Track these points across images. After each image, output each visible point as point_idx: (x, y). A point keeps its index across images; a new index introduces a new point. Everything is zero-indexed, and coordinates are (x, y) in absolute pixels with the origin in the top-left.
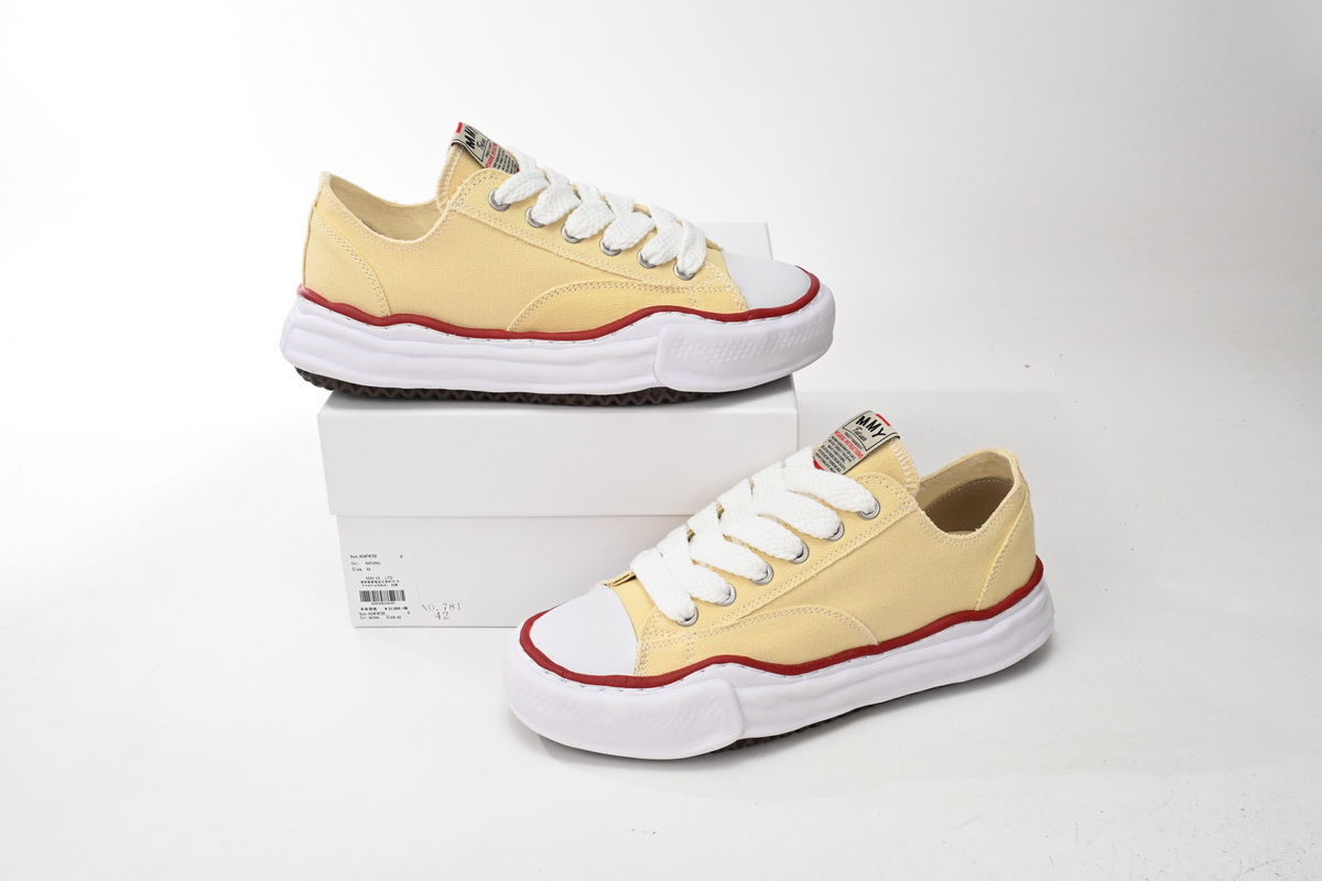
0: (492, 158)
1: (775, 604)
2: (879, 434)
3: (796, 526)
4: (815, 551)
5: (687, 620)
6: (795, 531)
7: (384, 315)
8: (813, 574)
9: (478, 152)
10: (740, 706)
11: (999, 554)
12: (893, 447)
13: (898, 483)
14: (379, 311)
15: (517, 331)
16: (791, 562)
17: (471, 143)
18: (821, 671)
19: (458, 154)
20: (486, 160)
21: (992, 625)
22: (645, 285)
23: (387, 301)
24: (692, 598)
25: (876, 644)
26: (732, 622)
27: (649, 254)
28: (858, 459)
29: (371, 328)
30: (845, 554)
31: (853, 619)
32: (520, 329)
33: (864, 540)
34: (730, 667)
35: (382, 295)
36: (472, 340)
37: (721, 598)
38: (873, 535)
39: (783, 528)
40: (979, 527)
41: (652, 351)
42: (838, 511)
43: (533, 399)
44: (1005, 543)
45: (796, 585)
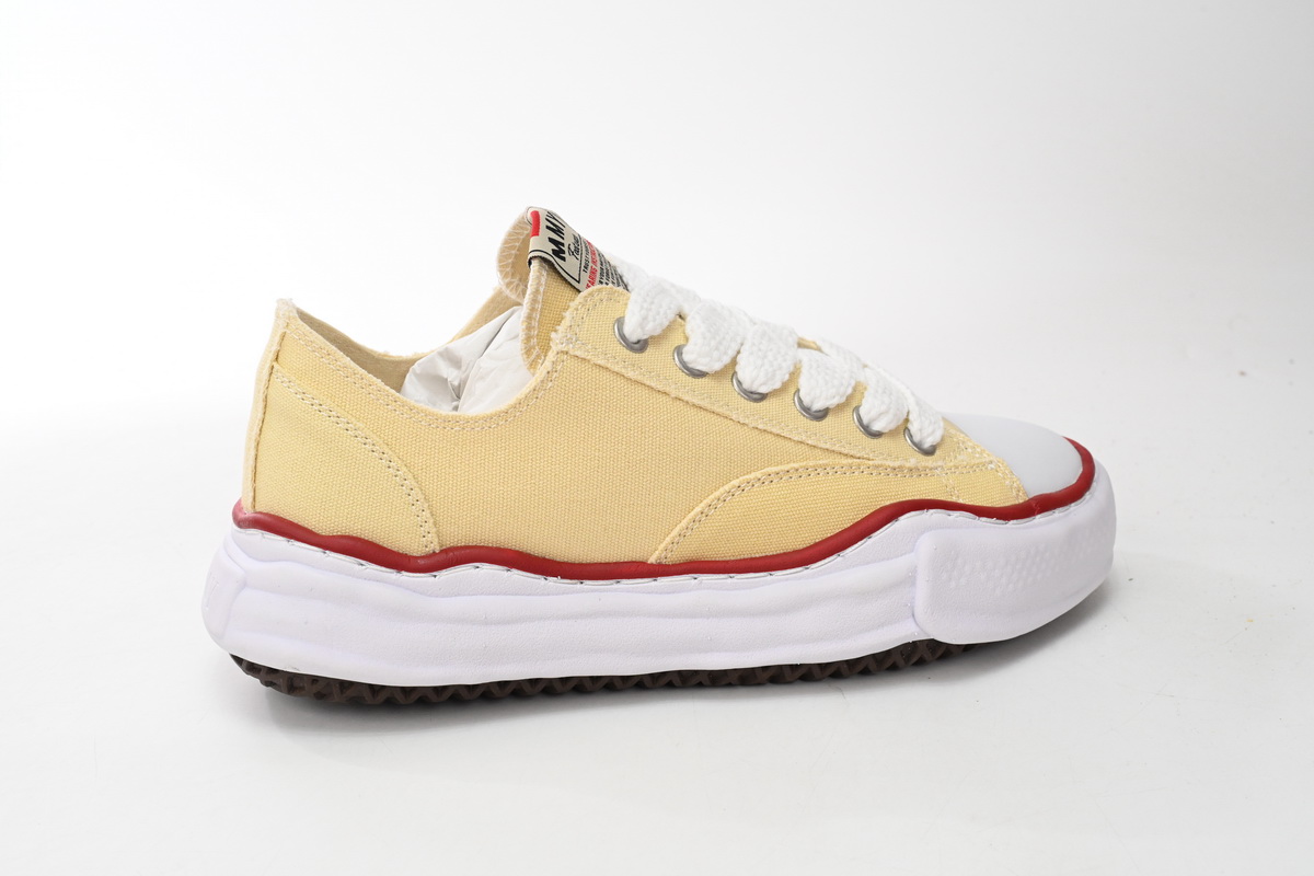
0: (593, 272)
7: (429, 550)
9: (570, 265)
14: (416, 543)
15: (668, 561)
17: (558, 253)
19: (545, 273)
20: (585, 277)
22: (877, 467)
23: (435, 524)
27: (873, 413)
29: (406, 577)
32: (674, 557)
35: (427, 514)
36: (589, 584)
41: (909, 580)
43: (694, 681)
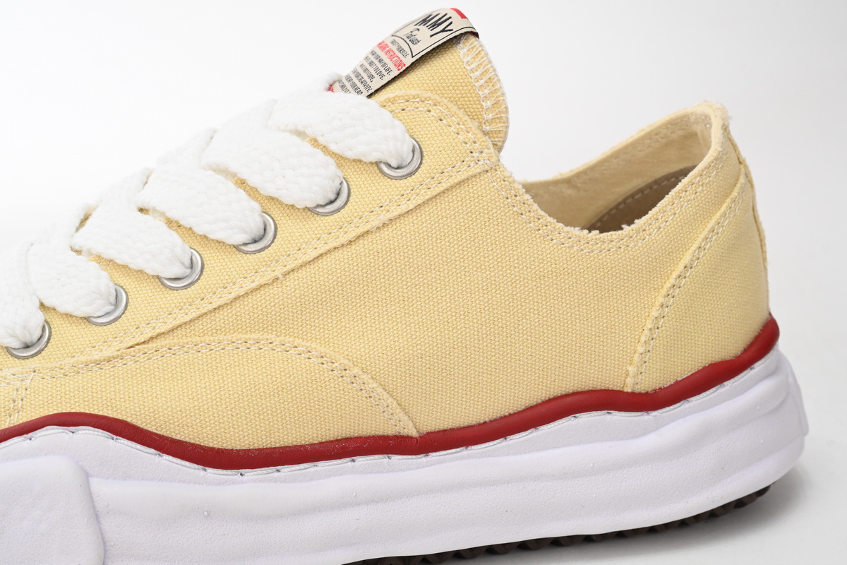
1: (199, 324)
2: (443, 31)
3: (254, 181)
4: (291, 230)
5: (27, 347)
6: (253, 192)
8: (278, 273)
10: (96, 517)
11: (672, 281)
12: (462, 51)
13: (461, 113)
16: (236, 247)
18: (287, 470)
21: (657, 427)
24: (42, 305)
25: (414, 433)
26: (108, 352)
28: (395, 73)
30: (344, 239)
31: (356, 371)
33: (385, 217)
34: (88, 436)
37: (96, 308)
38: (404, 208)
39: (231, 185)
40: (630, 223)
42: (340, 159)
44: (686, 259)
45: (242, 292)
